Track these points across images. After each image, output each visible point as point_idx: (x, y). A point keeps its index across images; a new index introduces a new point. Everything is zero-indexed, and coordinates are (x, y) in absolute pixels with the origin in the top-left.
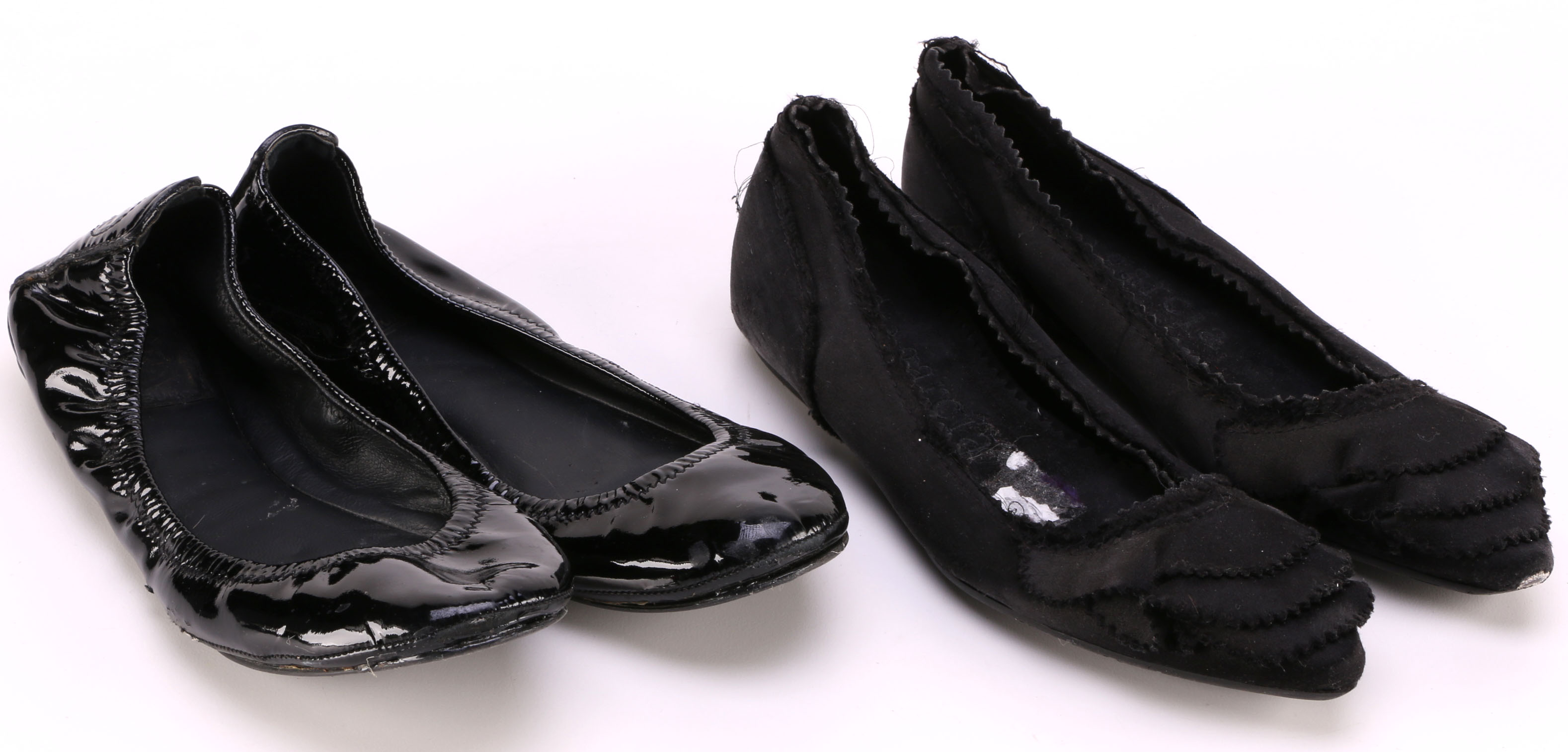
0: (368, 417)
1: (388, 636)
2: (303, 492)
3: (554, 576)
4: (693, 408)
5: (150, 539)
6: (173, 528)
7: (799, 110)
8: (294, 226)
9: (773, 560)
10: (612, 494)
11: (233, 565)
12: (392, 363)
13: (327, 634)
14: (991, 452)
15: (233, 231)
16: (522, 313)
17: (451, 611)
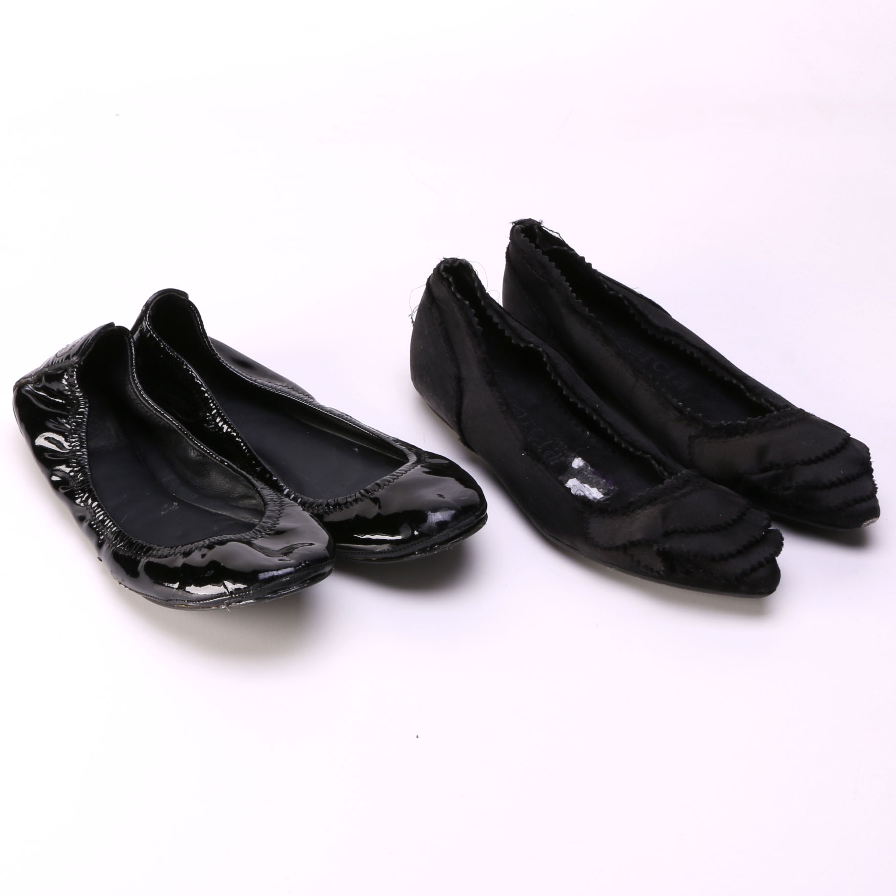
0: (214, 456)
1: (236, 589)
2: (180, 498)
3: (325, 549)
4: (394, 441)
5: (99, 531)
6: (111, 526)
7: (445, 267)
8: (167, 346)
9: (447, 533)
10: (353, 496)
11: (146, 547)
12: (225, 423)
13: (202, 587)
14: (563, 458)
15: (133, 351)
16: (295, 388)
17: (271, 574)
